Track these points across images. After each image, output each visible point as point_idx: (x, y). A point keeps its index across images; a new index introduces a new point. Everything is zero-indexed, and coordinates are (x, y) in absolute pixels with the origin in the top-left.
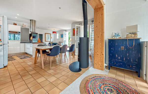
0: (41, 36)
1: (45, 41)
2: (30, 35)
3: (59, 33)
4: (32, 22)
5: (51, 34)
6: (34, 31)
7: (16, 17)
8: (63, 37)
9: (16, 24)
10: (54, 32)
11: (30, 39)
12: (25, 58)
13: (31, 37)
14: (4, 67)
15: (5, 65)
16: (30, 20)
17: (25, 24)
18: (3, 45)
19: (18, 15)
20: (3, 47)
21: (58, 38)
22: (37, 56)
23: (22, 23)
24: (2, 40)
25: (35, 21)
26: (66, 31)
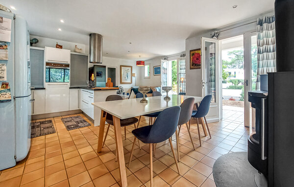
0: (112, 71)
1: (121, 83)
2: (91, 71)
3: (150, 64)
4: (95, 40)
5: (131, 67)
6: (98, 60)
7: (60, 30)
8: (159, 72)
9: (61, 47)
10: (139, 63)
11: (90, 79)
12: (77, 127)
13: (93, 75)
14: (18, 163)
15: (19, 158)
16: (90, 35)
17: (80, 46)
18: (13, 100)
19: (62, 21)
20: (13, 105)
21: (146, 75)
22: (105, 130)
23: (73, 44)
24: (11, 86)
25: (100, 37)
26: (166, 58)
